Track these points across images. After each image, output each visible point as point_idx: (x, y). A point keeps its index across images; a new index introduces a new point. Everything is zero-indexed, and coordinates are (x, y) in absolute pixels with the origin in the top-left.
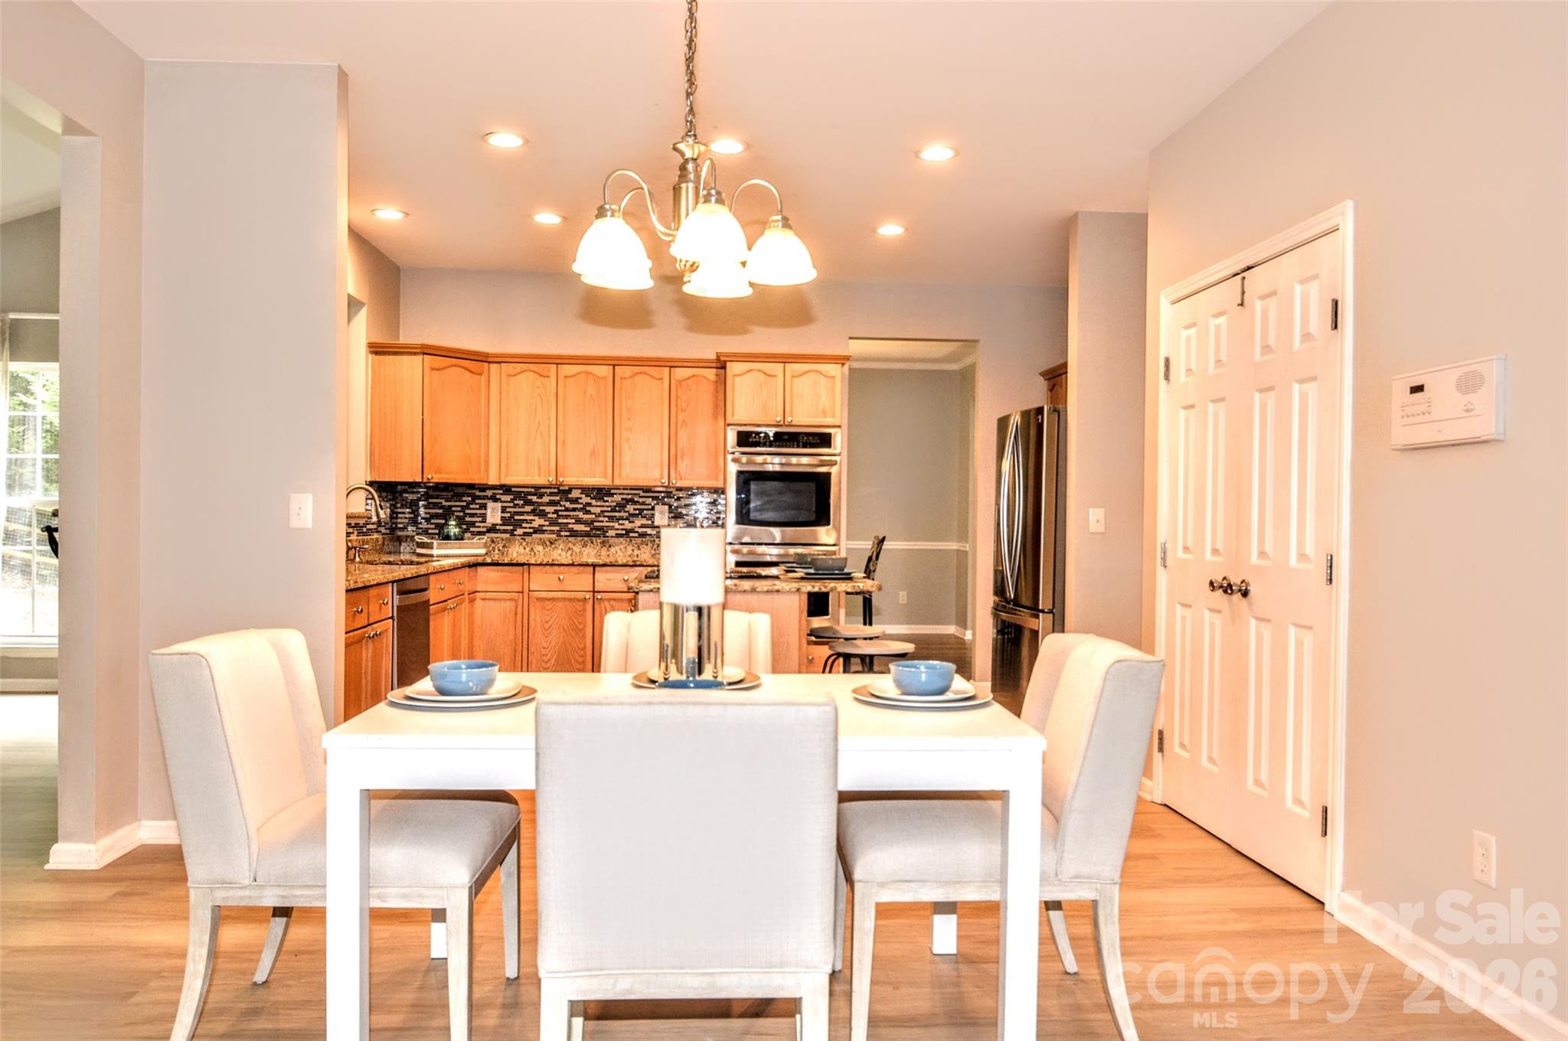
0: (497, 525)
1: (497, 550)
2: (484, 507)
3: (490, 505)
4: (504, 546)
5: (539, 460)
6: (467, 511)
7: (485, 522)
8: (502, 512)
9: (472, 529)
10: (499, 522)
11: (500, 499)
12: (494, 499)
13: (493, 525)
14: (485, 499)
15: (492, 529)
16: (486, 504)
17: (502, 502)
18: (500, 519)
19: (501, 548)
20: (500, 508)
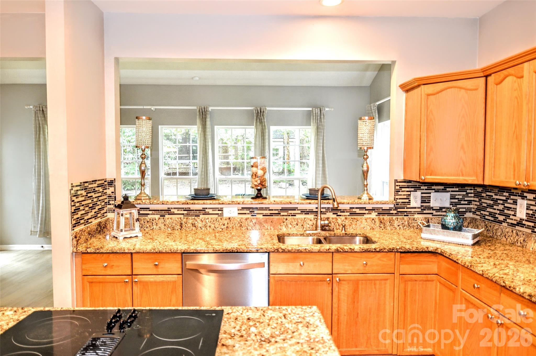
0: (524, 220)
1: (519, 242)
2: (515, 202)
3: (520, 201)
4: (524, 240)
5: (514, 163)
6: (506, 205)
7: (515, 216)
8: (527, 209)
9: (508, 221)
10: (525, 218)
11: (526, 197)
12: (523, 197)
13: (520, 219)
14: (516, 196)
15: (520, 223)
16: (517, 200)
17: (527, 199)
18: (525, 215)
19: (522, 241)
20: (526, 205)
